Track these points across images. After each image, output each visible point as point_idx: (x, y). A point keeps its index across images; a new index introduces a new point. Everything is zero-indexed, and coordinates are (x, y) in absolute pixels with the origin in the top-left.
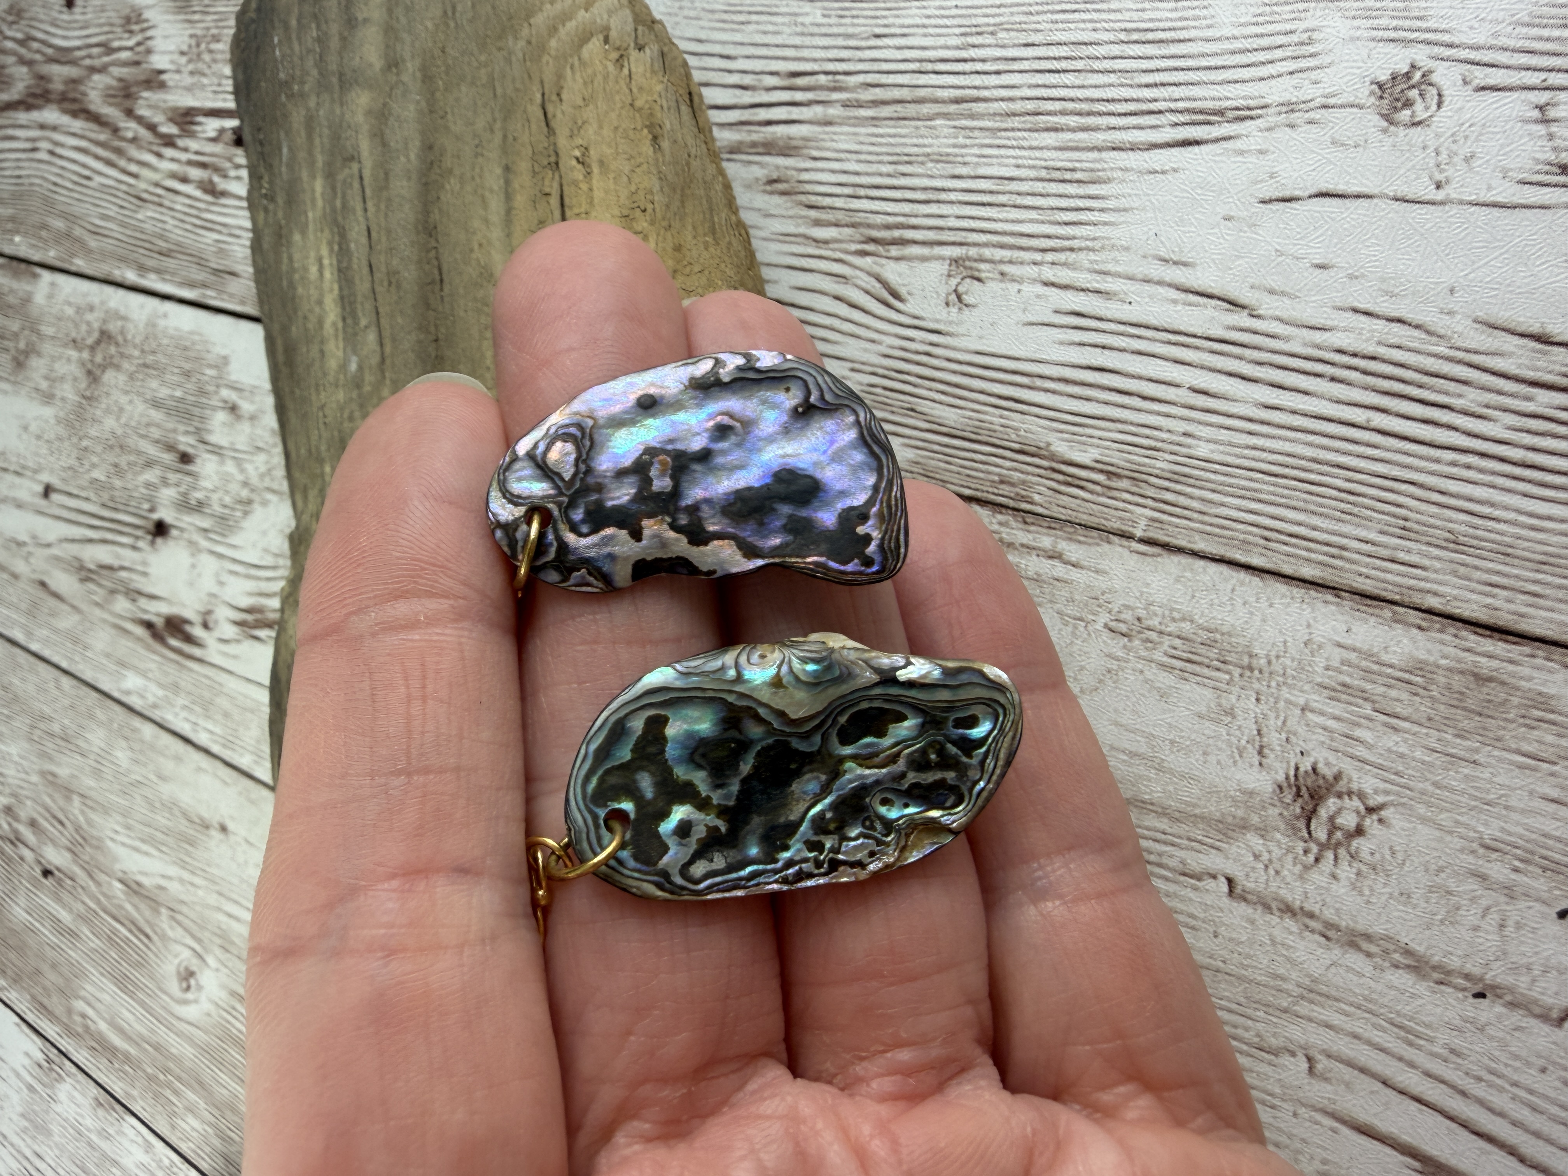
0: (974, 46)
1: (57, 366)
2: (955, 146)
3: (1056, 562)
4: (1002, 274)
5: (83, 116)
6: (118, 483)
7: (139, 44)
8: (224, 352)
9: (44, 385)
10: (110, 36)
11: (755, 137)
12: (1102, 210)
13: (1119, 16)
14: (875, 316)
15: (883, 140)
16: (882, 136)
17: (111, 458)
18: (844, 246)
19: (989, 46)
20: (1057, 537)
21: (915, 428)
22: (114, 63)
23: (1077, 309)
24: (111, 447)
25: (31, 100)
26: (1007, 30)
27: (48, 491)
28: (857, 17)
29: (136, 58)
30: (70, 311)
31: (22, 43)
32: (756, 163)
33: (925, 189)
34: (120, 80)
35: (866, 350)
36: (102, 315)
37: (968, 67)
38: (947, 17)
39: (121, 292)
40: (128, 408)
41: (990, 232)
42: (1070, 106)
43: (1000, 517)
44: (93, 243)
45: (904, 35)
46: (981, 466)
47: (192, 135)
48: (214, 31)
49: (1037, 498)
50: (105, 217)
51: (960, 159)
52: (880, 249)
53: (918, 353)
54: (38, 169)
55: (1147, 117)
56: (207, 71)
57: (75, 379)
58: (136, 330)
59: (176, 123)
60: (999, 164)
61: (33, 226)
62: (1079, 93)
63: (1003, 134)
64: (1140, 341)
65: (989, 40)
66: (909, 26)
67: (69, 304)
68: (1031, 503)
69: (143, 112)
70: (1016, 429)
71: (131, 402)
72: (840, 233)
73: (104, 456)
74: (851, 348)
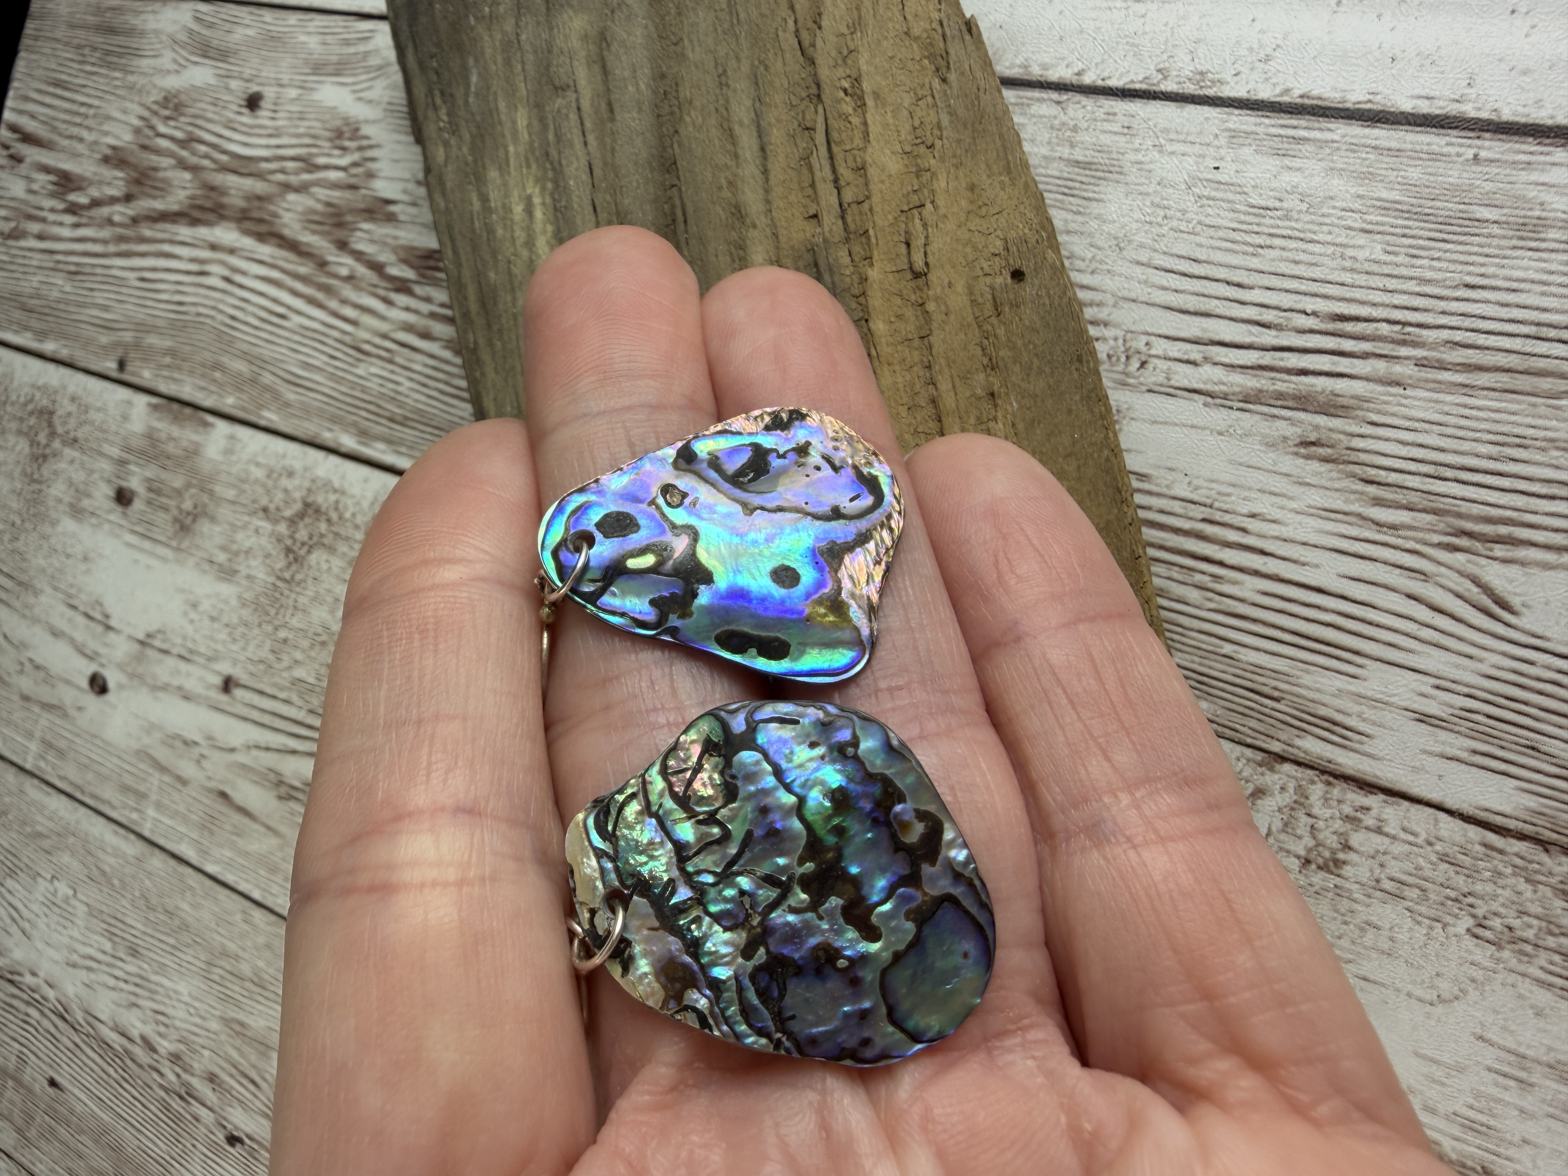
1: (240, 536)
5: (274, 240)
7: (356, 164)
9: (222, 557)
10: (314, 150)
11: (1280, 386)
14: (1471, 626)
15: (1482, 414)
16: (1479, 409)
18: (1420, 535)
21: (1539, 772)
22: (318, 183)
24: (323, 644)
25: (196, 214)
27: (228, 685)
29: (353, 181)
30: (258, 473)
31: (182, 143)
32: (1285, 419)
34: (328, 204)
35: (1457, 666)
36: (307, 484)
39: (334, 460)
44: (290, 395)
45: (1512, 290)
47: (436, 283)
50: (307, 366)
52: (1478, 546)
53: (1539, 679)
54: (206, 297)
57: (268, 556)
58: (357, 508)
59: (412, 266)
61: (203, 366)
66: (1518, 281)
67: (258, 465)
69: (361, 247)
72: (1414, 519)
73: (313, 654)
74: (1433, 660)
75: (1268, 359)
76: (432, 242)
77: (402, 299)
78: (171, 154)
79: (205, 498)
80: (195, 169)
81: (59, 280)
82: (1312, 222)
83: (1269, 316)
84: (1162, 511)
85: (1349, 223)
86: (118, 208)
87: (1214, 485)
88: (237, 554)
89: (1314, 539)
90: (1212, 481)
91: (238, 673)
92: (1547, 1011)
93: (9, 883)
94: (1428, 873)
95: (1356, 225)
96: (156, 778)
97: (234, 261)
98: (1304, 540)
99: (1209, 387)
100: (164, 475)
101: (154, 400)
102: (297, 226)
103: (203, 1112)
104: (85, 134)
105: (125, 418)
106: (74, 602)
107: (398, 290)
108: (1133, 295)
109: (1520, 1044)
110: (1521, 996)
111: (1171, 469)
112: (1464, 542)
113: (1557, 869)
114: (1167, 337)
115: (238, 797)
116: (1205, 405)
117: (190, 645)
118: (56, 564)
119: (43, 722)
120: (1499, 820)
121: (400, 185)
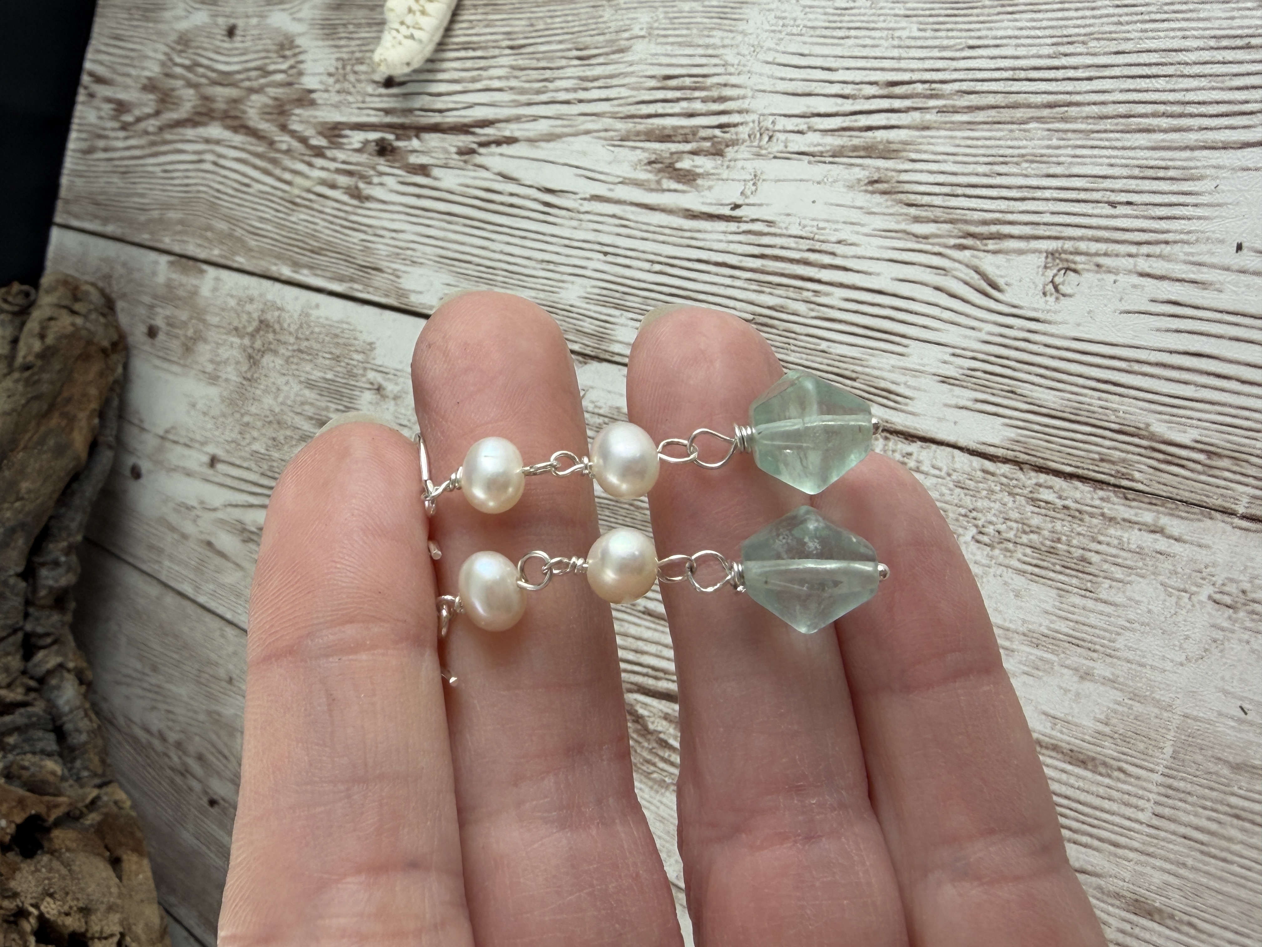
0: (1066, 55)
1: (221, 351)
2: (1049, 147)
3: (1157, 536)
4: (1098, 266)
5: (243, 130)
6: (276, 455)
7: (292, 67)
8: (369, 340)
9: (210, 368)
10: (267, 61)
11: (856, 142)
12: (1196, 205)
13: (1209, 25)
14: (974, 305)
15: (979, 143)
16: (978, 139)
17: (270, 432)
18: (943, 241)
19: (1080, 54)
20: (1158, 512)
21: (1016, 409)
22: (269, 85)
23: (1173, 298)
24: (270, 423)
25: (197, 118)
26: (1098, 39)
27: (213, 461)
28: (952, 30)
29: (289, 79)
30: (232, 303)
31: (188, 68)
32: (858, 165)
33: (1021, 187)
34: (276, 99)
35: (966, 337)
36: (261, 306)
37: (1060, 74)
38: (1039, 28)
39: (278, 286)
40: (285, 388)
41: (1085, 227)
42: (1161, 108)
43: (1101, 493)
44: (252, 243)
45: (997, 46)
46: (1081, 445)
47: (339, 146)
48: (358, 55)
49: (1137, 475)
50: (262, 219)
51: (1054, 159)
52: (979, 243)
53: (1016, 339)
54: (203, 178)
55: (1239, 118)
56: (352, 90)
57: (238, 363)
58: (291, 319)
59: (325, 137)
60: (1092, 164)
61: (201, 229)
62: (1171, 97)
63: (1095, 135)
64: (1237, 328)
65: (1080, 49)
66: (1001, 38)
67: (232, 296)
68: (1132, 480)
69: (295, 127)
70: (1115, 411)
71: (287, 383)
72: (939, 229)
73: (264, 431)
74: (952, 335)
75: (847, 122)
76: (337, 117)
77: (319, 162)
78: (182, 77)
79: (201, 326)
80: (195, 86)
81: (115, 179)
82: (874, 15)
83: (848, 90)
84: (782, 248)
85: (897, 11)
86: (152, 121)
87: (815, 223)
88: (219, 364)
89: (879, 254)
90: (813, 220)
91: (219, 452)
92: (1022, 593)
94: (948, 498)
95: (902, 12)
96: (170, 537)
97: (218, 149)
98: (871, 255)
99: (811, 149)
100: (177, 312)
101: (171, 258)
102: (257, 118)
103: (195, 785)
104: (133, 72)
105: (155, 274)
107: (317, 155)
108: (763, 88)
109: (1005, 620)
110: (1006, 583)
111: (788, 215)
112: (969, 242)
113: (1029, 483)
114: (785, 116)
115: (218, 544)
116: (809, 162)
117: (191, 435)
120: (992, 450)
121: (318, 78)
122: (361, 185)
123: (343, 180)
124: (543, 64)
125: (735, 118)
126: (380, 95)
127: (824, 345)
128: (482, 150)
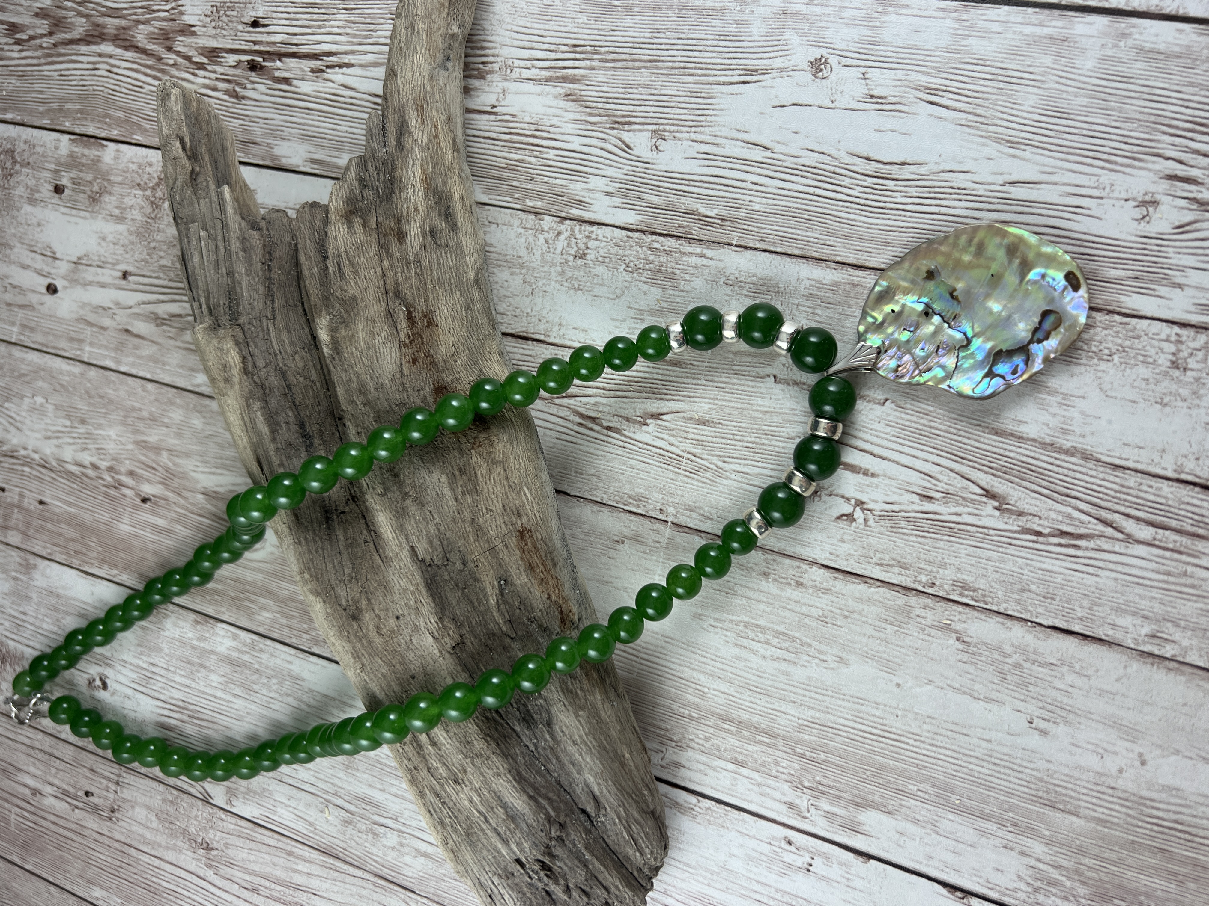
75: (553, 64)
76: (215, 44)
77: (201, 73)
78: (74, 10)
79: (105, 184)
81: (12, 80)
83: (553, 47)
84: (521, 129)
86: (45, 39)
87: (538, 116)
88: (125, 209)
89: (571, 132)
90: (537, 114)
91: (130, 268)
93: (7, 405)
96: (88, 330)
97: (112, 61)
98: (568, 133)
99: (535, 77)
100: (82, 175)
101: (73, 137)
102: (145, 41)
103: (128, 492)
105: (57, 148)
106: (35, 249)
107: (199, 69)
108: (507, 44)
111: (523, 112)
112: (616, 126)
113: (647, 240)
114: (520, 59)
115: (134, 330)
116: (534, 84)
117: (103, 259)
118: (21, 230)
119: (20, 315)
120: (630, 226)
121: (197, 17)
122: (238, 89)
123: (222, 85)
124: (368, 21)
125: (491, 59)
126: (249, 32)
127: (546, 179)
128: (328, 70)
